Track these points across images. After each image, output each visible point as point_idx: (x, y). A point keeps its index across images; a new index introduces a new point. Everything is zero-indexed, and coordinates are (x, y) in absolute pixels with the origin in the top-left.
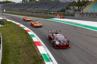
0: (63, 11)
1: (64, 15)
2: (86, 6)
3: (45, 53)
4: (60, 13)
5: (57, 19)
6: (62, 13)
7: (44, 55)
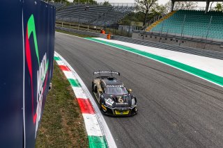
0: (116, 26)
2: (152, 22)
3: (74, 79)
4: (108, 29)
5: (102, 40)
6: (112, 30)
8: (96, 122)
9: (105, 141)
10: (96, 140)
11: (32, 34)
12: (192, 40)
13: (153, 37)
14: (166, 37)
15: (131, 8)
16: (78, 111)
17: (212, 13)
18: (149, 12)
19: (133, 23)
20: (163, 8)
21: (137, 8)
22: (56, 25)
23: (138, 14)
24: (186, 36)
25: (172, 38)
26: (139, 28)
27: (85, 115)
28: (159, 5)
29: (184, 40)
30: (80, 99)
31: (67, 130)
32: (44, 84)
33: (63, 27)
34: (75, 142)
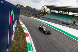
0: (36, 15)
1: (36, 16)
3: (24, 27)
4: (34, 15)
5: (32, 18)
7: (24, 28)
8: (29, 39)
9: (31, 44)
10: (29, 43)
11: (12, 15)
12: (54, 20)
13: (45, 18)
14: (48, 18)
15: (40, 10)
16: (25, 36)
17: (59, 14)
18: (45, 12)
19: (40, 14)
20: (48, 11)
21: (42, 10)
22: (20, 13)
23: (42, 12)
24: (53, 19)
25: (50, 19)
26: (42, 16)
27: (26, 37)
28: (47, 10)
29: (52, 20)
30: (25, 33)
31: (21, 41)
32: (15, 28)
33: (22, 13)
34: (23, 44)
